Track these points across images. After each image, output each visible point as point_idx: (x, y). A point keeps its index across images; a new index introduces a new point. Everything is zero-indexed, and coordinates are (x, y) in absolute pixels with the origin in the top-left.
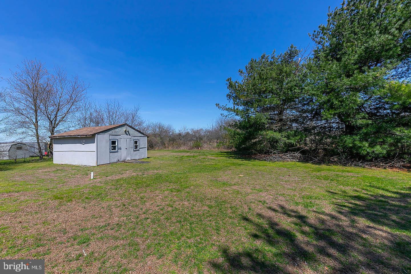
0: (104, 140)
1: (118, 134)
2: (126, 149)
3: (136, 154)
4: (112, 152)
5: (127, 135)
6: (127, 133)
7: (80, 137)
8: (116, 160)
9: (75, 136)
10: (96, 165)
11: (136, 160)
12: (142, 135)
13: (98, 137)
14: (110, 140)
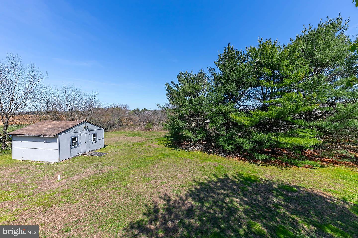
0: (65, 139)
1: (78, 131)
2: (86, 142)
3: (94, 146)
4: (73, 147)
5: (86, 130)
6: (86, 129)
7: (43, 137)
8: (76, 154)
9: (37, 136)
10: (59, 161)
11: (94, 150)
12: (100, 128)
13: (61, 137)
14: (71, 137)
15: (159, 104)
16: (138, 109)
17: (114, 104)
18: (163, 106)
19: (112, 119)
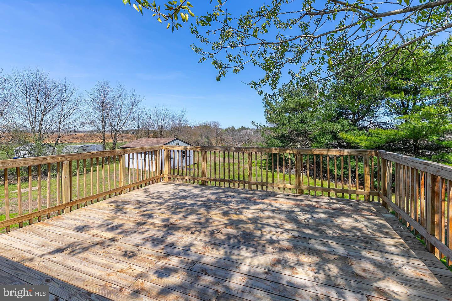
2: (177, 158)
3: (184, 162)
6: (178, 145)
11: (184, 166)
15: (254, 122)
16: (233, 128)
17: (203, 122)
18: (258, 124)
19: (200, 138)
